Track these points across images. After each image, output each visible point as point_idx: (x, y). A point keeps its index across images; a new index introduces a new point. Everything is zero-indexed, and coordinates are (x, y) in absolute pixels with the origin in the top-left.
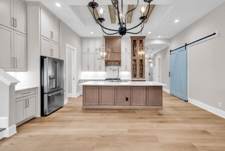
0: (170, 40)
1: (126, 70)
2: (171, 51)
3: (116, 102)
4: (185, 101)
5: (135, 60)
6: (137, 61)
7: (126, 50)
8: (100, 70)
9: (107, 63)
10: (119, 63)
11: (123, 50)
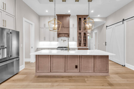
0: (106, 18)
1: (73, 40)
2: (107, 27)
3: (66, 69)
4: (123, 66)
5: (80, 33)
6: (82, 33)
7: (73, 25)
8: (54, 40)
9: (59, 35)
10: (68, 35)
11: (71, 26)
